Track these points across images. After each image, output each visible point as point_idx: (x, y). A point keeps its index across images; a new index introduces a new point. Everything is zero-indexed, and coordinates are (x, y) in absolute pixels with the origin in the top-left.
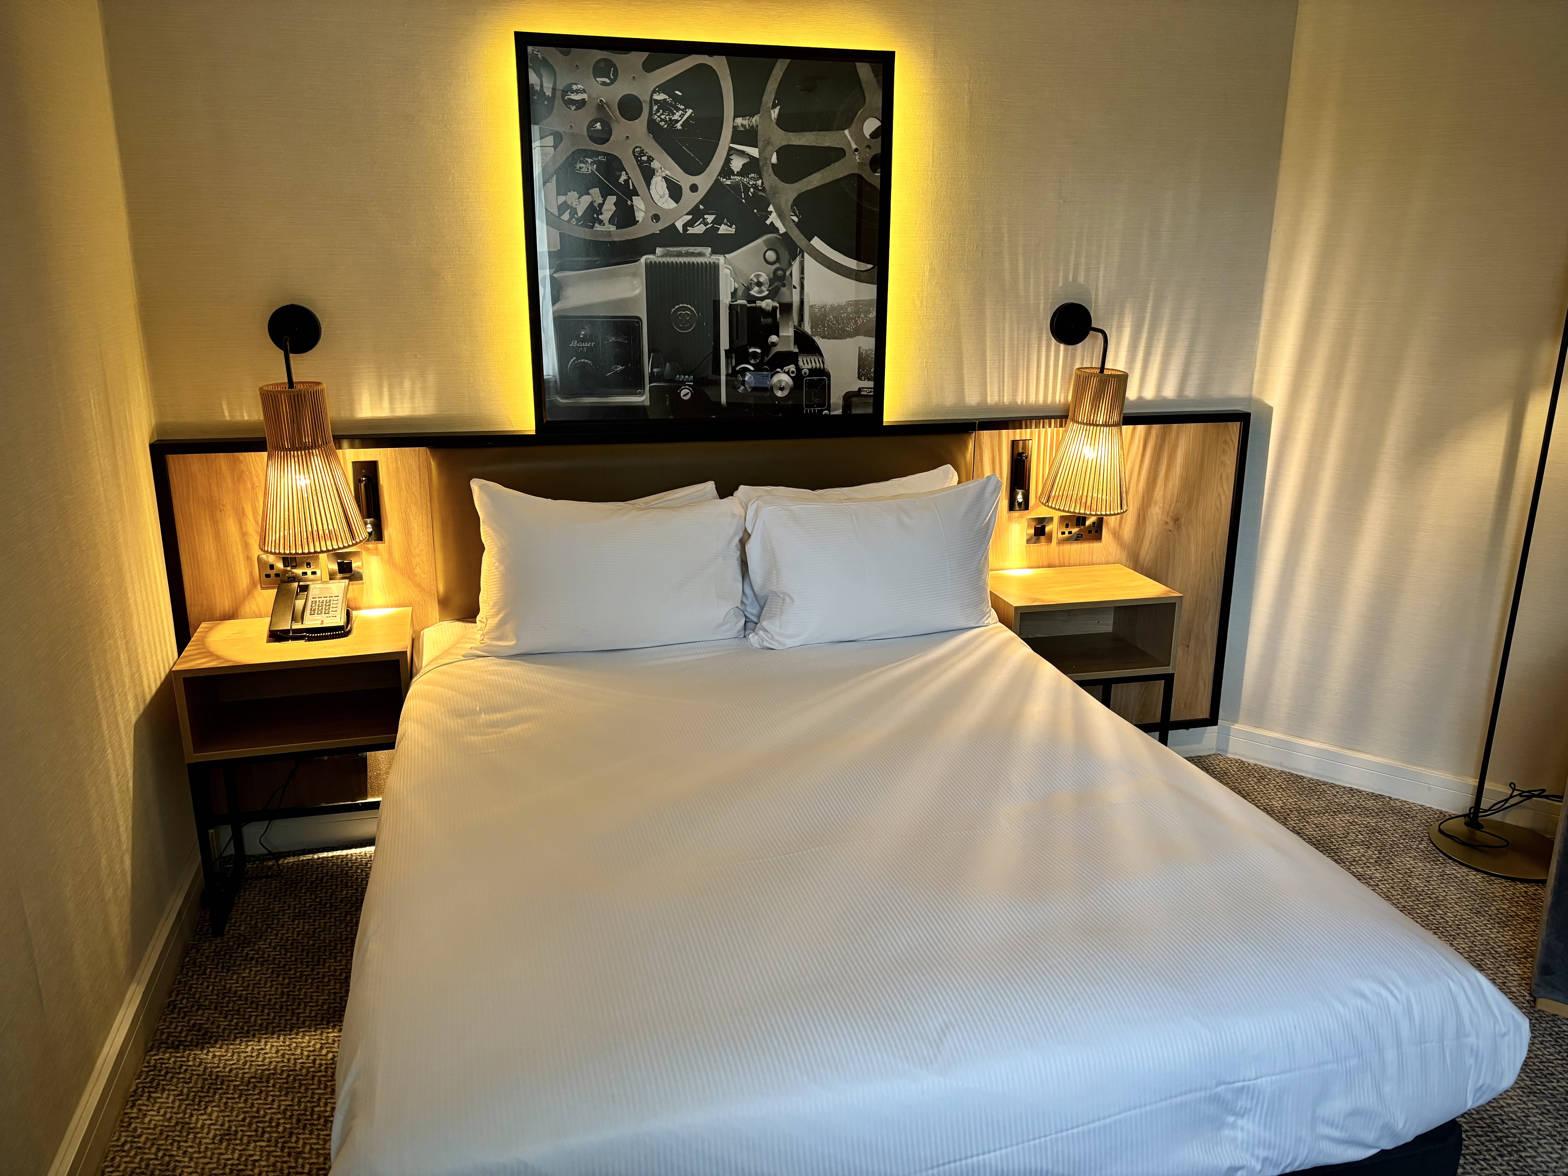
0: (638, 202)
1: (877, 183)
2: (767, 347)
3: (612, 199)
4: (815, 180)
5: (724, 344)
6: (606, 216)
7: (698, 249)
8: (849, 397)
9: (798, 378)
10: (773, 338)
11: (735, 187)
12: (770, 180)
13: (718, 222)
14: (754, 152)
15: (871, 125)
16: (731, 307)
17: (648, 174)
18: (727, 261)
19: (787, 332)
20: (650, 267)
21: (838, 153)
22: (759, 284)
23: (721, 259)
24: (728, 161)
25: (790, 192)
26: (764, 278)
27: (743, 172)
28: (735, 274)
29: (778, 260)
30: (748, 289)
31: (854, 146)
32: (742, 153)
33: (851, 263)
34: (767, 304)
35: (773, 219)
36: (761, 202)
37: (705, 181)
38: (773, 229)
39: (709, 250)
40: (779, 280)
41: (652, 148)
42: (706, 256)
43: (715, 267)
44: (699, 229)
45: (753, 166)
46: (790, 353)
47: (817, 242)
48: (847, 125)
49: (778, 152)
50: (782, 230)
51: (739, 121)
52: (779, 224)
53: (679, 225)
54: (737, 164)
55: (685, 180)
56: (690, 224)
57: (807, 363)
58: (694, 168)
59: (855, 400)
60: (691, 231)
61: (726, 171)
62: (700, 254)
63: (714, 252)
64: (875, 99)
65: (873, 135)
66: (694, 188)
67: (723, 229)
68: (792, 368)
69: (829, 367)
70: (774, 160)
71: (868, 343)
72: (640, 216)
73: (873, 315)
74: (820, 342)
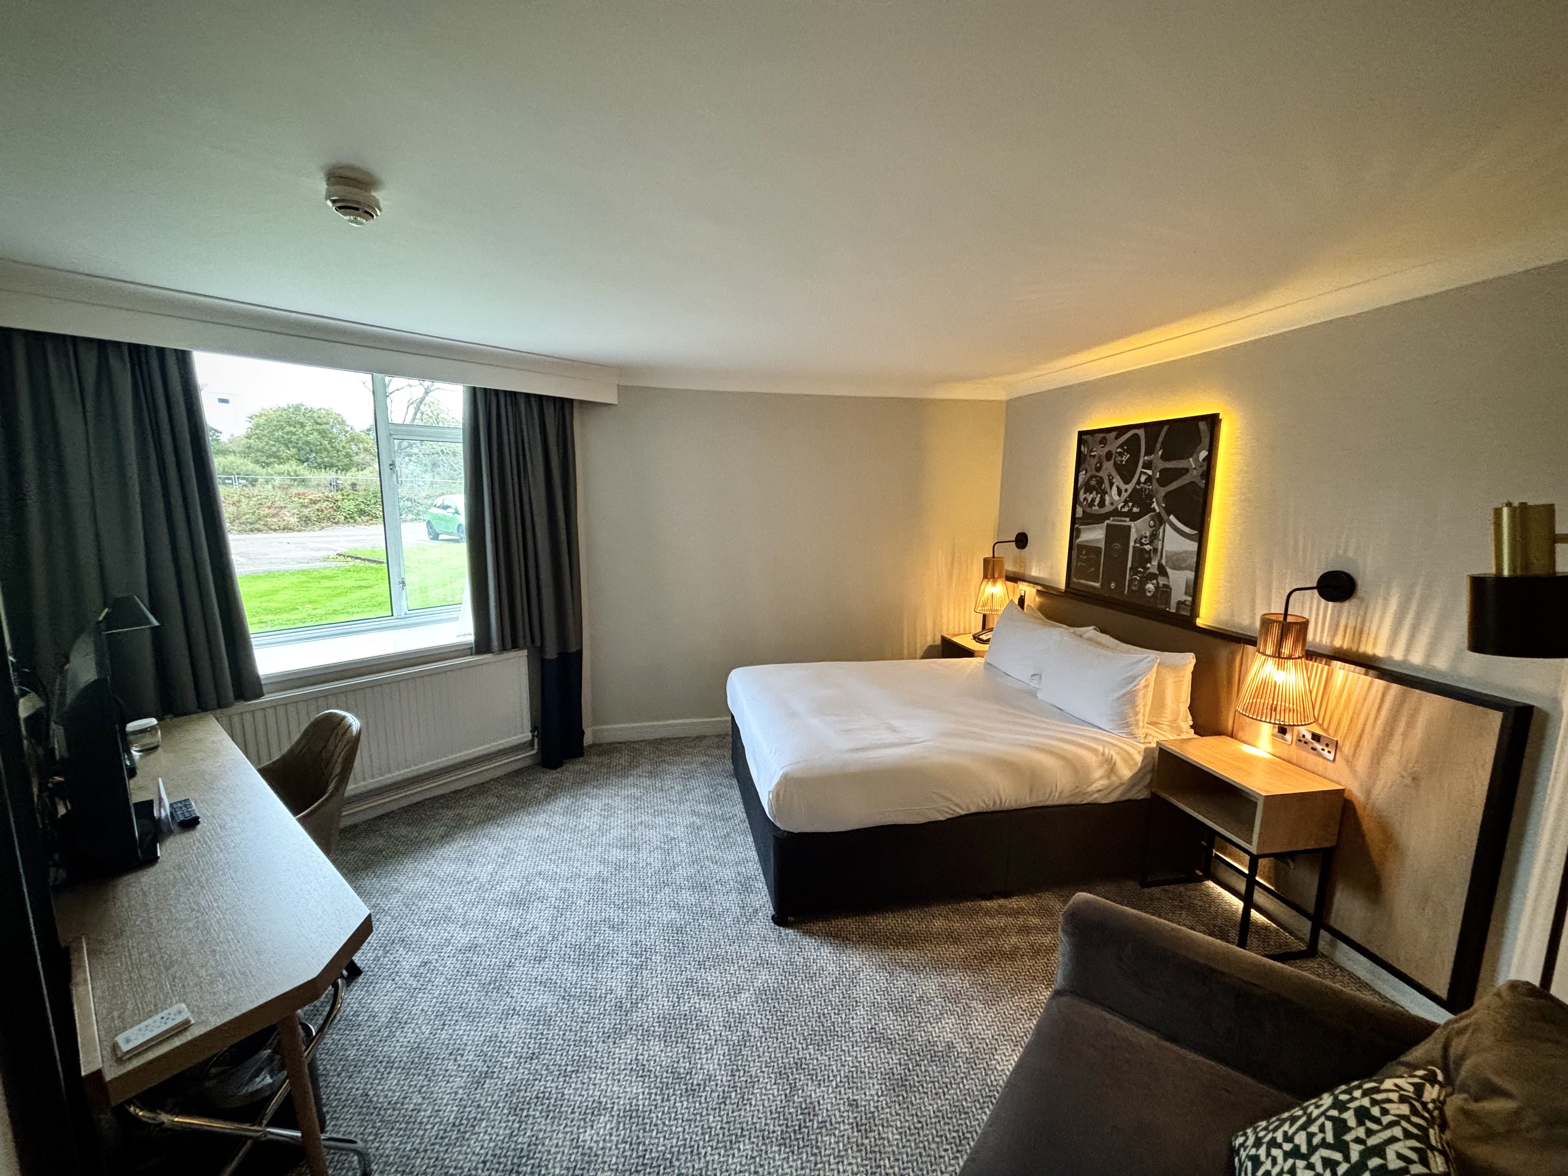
0: (1107, 497)
1: (1203, 486)
2: (1146, 569)
3: (1099, 496)
4: (1174, 485)
5: (1129, 565)
6: (1096, 503)
7: (1124, 519)
8: (1180, 603)
9: (1157, 587)
10: (1149, 565)
11: (1141, 489)
12: (1155, 485)
13: (1133, 506)
14: (1150, 472)
15: (1203, 454)
16: (1134, 547)
17: (1111, 484)
18: (1135, 525)
19: (1155, 563)
20: (1108, 525)
21: (1186, 471)
22: (1146, 537)
23: (1132, 524)
24: (1140, 477)
25: (1163, 491)
26: (1148, 534)
27: (1145, 483)
28: (1137, 531)
29: (1154, 526)
30: (1141, 539)
31: (1194, 466)
32: (1145, 473)
33: (1187, 530)
34: (1148, 547)
35: (1155, 505)
36: (1150, 496)
37: (1130, 487)
38: (1154, 510)
39: (1128, 519)
40: (1154, 536)
41: (1114, 473)
42: (1127, 522)
43: (1129, 527)
44: (1126, 509)
45: (1149, 479)
46: (1154, 574)
47: (1172, 518)
48: (1191, 456)
49: (1161, 471)
50: (1158, 511)
51: (1146, 458)
52: (1157, 508)
53: (1119, 507)
54: (1143, 479)
55: (1123, 487)
56: (1123, 507)
57: (1162, 581)
58: (1127, 482)
59: (1182, 606)
60: (1123, 510)
61: (1139, 482)
62: (1125, 521)
63: (1131, 520)
64: (1206, 440)
65: (1204, 460)
66: (1126, 490)
67: (1135, 510)
68: (1155, 581)
69: (1171, 584)
70: (1158, 475)
71: (1191, 575)
72: (1107, 503)
73: (1195, 560)
74: (1169, 570)
